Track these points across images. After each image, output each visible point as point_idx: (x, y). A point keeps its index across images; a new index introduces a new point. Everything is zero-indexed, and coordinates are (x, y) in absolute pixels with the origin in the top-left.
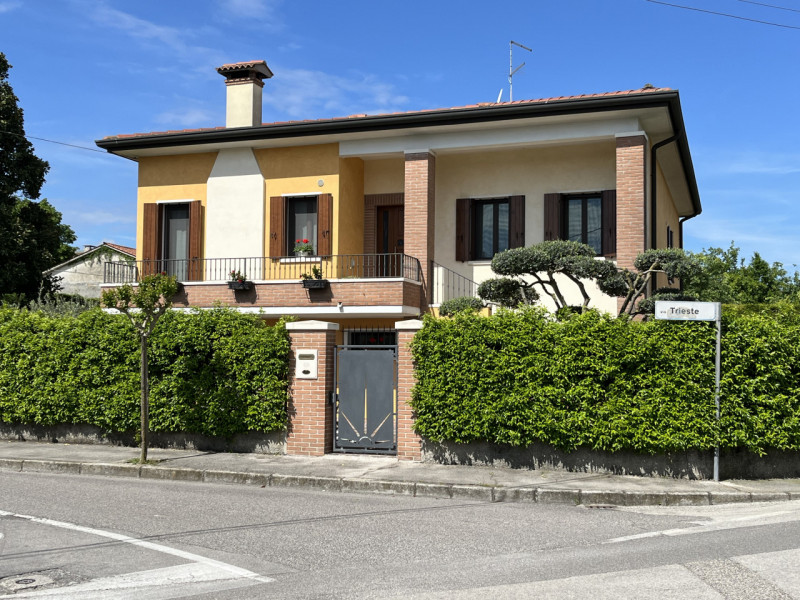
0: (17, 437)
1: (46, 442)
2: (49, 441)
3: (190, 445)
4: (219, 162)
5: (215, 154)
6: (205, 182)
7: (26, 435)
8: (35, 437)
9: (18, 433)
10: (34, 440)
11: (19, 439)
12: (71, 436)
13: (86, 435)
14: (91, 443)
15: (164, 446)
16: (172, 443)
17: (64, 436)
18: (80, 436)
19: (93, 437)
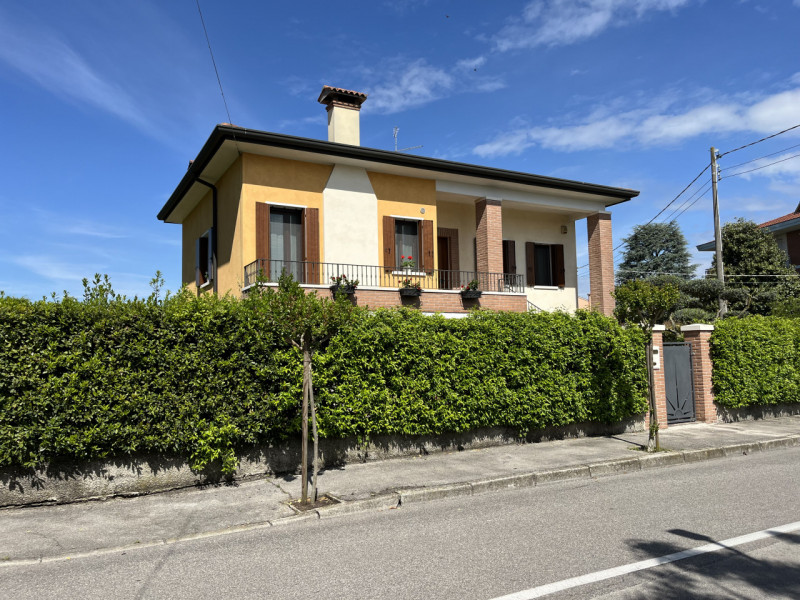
0: (418, 450)
1: (451, 451)
2: (454, 450)
3: (581, 433)
4: (335, 175)
5: (332, 166)
6: (321, 190)
7: (428, 446)
8: (439, 448)
9: (419, 445)
10: (437, 452)
11: (421, 453)
12: (477, 441)
13: (492, 437)
14: (496, 445)
15: (561, 438)
16: (567, 434)
17: (470, 441)
18: (486, 439)
19: (498, 439)
